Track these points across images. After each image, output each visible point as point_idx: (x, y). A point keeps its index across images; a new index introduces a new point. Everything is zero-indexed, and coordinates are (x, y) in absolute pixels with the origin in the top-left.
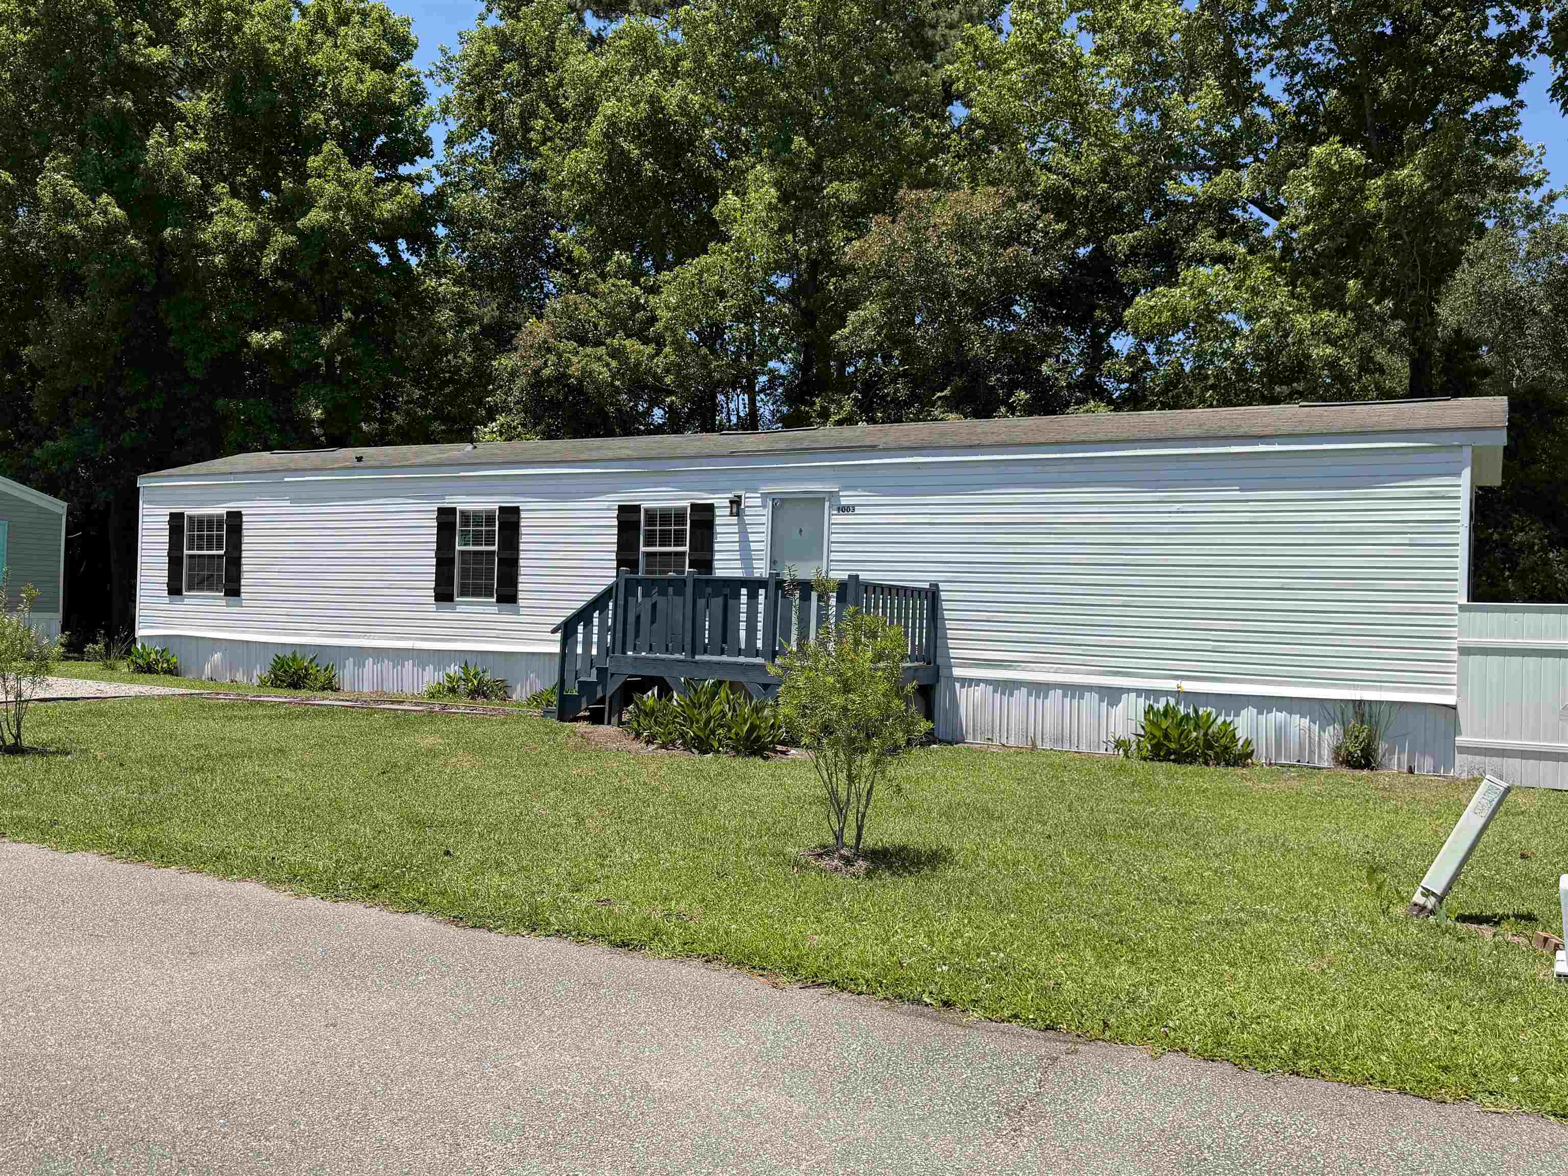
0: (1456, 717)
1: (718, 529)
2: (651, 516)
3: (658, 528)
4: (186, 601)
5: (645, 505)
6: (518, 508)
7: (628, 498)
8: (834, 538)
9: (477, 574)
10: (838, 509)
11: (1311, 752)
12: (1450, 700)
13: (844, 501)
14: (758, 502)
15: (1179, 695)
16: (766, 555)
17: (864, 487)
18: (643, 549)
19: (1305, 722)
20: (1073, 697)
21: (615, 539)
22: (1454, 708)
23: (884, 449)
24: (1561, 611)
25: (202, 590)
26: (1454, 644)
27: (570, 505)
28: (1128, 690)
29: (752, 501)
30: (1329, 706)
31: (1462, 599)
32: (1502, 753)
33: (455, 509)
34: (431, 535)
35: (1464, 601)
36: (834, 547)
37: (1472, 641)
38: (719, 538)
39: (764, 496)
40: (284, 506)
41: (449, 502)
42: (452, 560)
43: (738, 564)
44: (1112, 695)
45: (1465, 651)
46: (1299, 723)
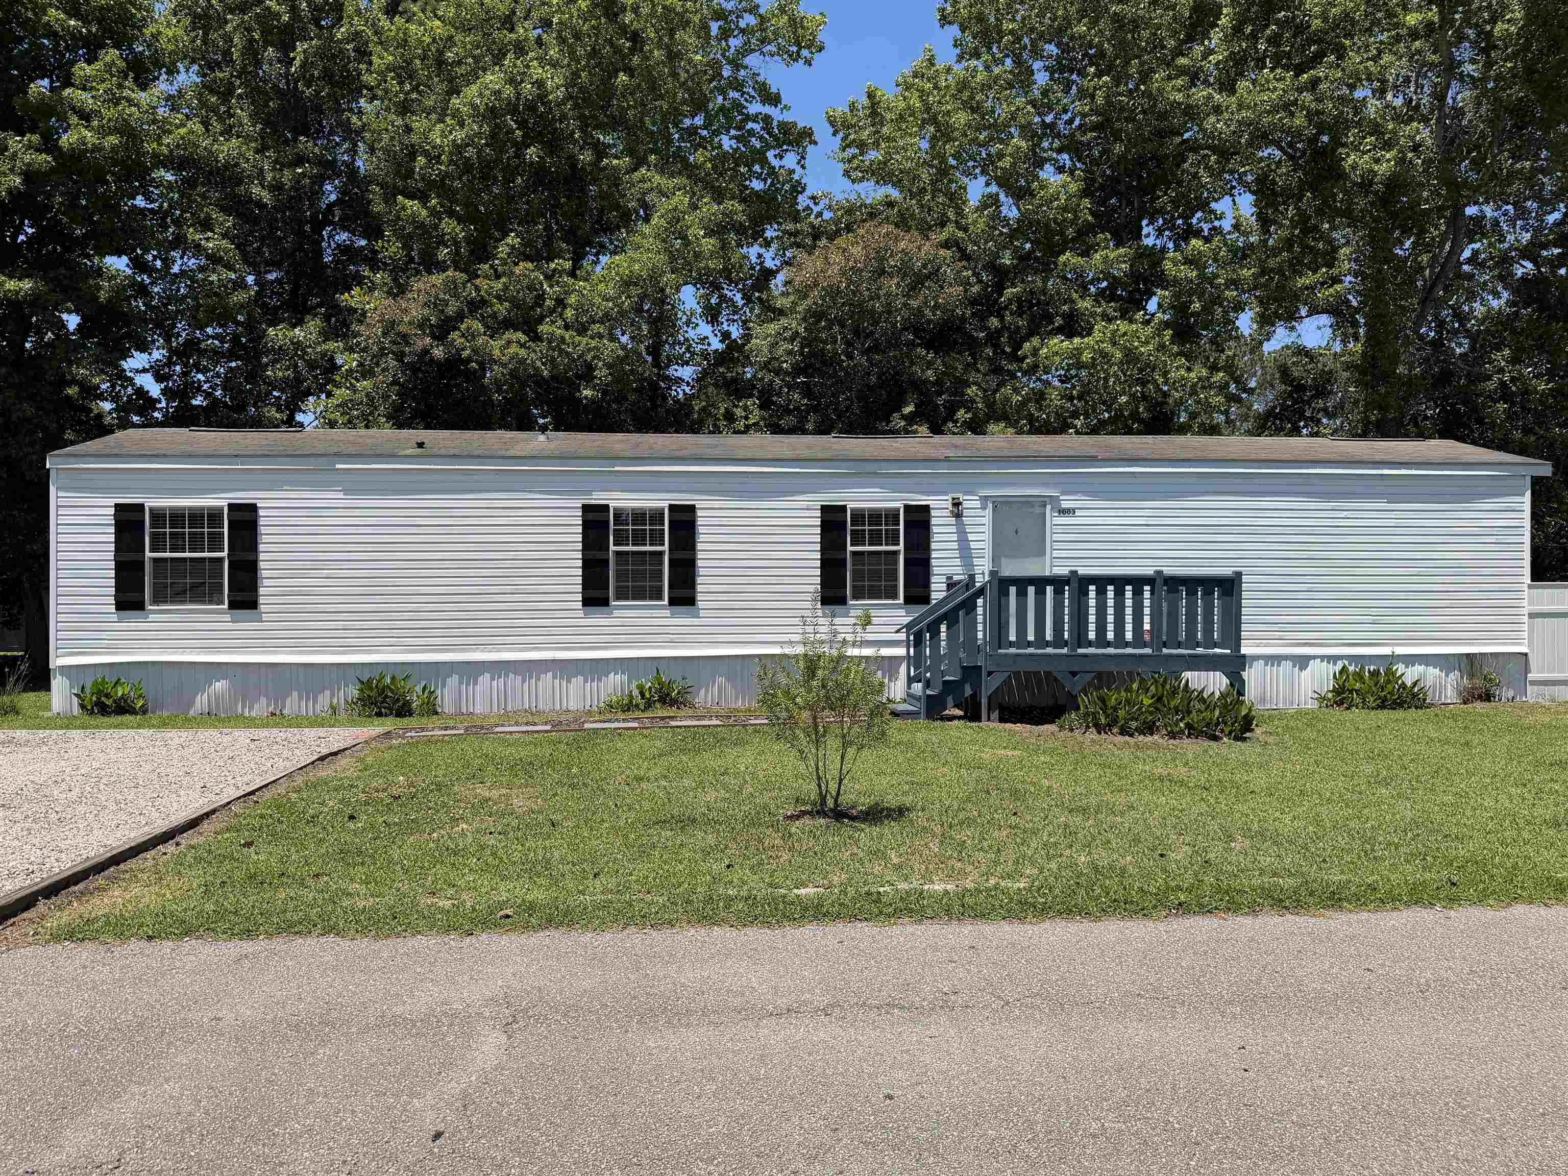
0: (1527, 661)
1: (935, 529)
2: (858, 516)
3: (867, 528)
4: (152, 617)
5: (850, 505)
6: (694, 506)
7: (833, 498)
8: (1056, 537)
9: (639, 575)
10: (1059, 512)
11: (1440, 693)
12: (1524, 649)
13: (1065, 505)
14: (977, 504)
15: (1352, 658)
16: (988, 553)
17: (1084, 493)
18: (850, 548)
19: (1437, 671)
20: (1273, 665)
21: (818, 539)
22: (1526, 655)
23: (1102, 460)
24: (1566, 587)
25: (183, 602)
26: (1525, 611)
27: (766, 504)
28: (1314, 657)
29: (971, 503)
30: (1451, 659)
31: (1527, 579)
32: (1554, 683)
33: (607, 506)
34: (576, 536)
35: (1529, 581)
36: (1056, 546)
37: (1537, 608)
38: (936, 538)
39: (984, 499)
40: (334, 497)
41: (597, 498)
42: (607, 561)
43: (958, 562)
44: (1302, 662)
45: (1532, 616)
46: (1433, 672)
